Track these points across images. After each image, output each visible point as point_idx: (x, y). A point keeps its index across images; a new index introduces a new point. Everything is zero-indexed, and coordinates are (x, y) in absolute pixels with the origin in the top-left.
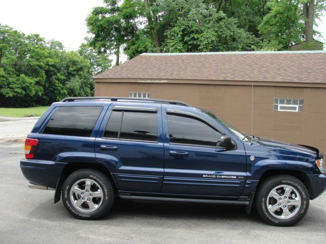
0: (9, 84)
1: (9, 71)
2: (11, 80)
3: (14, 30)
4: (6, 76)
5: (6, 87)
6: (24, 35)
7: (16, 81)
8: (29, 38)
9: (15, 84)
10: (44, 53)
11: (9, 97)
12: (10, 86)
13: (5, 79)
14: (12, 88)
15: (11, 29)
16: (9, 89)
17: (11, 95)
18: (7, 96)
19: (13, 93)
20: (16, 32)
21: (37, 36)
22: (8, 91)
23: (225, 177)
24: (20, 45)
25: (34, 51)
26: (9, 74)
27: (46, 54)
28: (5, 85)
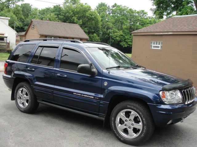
0: (125, 40)
1: (126, 32)
2: (126, 37)
3: (130, 8)
4: (124, 35)
5: (124, 41)
6: (135, 11)
7: (129, 38)
8: (138, 12)
9: (129, 39)
10: (146, 21)
11: (125, 47)
12: (126, 41)
13: (123, 37)
14: (127, 42)
15: (128, 8)
16: (125, 42)
17: (126, 46)
18: (124, 47)
19: (127, 45)
20: (131, 10)
21: (143, 11)
22: (124, 44)
23: (87, 96)
24: (133, 17)
25: (141, 21)
26: (126, 34)
27: (148, 22)
28: (123, 40)
